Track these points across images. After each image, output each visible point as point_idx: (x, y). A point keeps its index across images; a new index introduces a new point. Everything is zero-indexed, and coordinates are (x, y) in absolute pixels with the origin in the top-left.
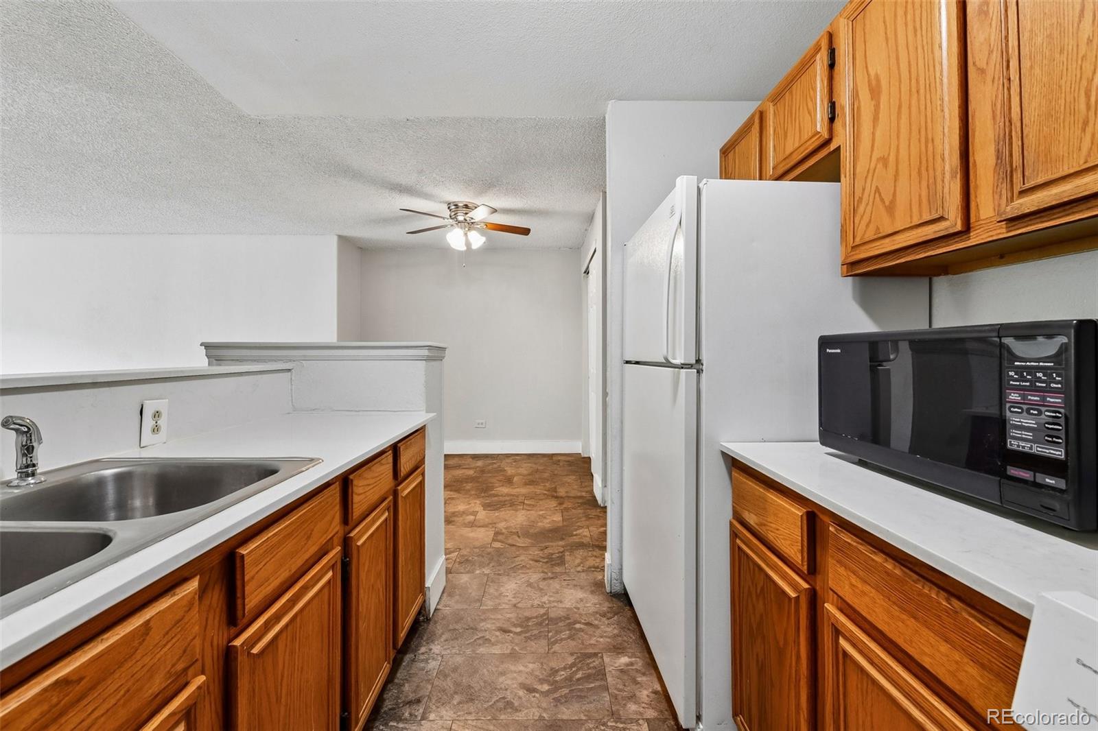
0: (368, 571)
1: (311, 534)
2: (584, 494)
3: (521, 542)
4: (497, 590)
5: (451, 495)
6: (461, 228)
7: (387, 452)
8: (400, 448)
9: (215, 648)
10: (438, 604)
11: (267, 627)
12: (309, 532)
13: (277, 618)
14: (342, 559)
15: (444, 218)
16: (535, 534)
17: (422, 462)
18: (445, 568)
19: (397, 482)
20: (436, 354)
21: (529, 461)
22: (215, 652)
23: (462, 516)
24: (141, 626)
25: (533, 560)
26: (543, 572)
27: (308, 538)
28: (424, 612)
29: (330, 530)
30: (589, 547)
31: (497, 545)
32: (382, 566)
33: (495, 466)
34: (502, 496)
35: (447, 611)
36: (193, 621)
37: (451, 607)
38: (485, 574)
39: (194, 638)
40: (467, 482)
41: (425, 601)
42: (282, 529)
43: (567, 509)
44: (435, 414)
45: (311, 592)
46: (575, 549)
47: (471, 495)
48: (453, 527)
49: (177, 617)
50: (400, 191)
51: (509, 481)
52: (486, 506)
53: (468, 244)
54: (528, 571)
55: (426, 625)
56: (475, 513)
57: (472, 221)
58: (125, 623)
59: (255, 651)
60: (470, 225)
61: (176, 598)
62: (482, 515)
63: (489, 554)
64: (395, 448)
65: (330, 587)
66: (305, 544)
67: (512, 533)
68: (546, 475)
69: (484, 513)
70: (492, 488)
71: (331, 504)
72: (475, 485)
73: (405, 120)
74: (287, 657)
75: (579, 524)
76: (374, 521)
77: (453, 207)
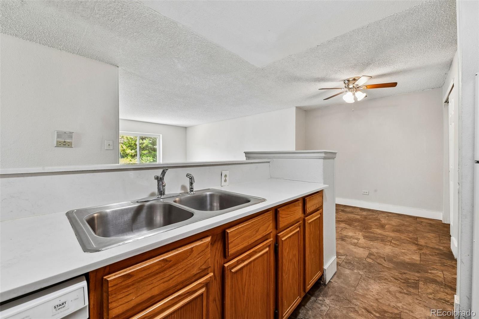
0: (288, 253)
1: (258, 230)
2: (441, 248)
3: (386, 264)
4: (366, 286)
5: (346, 226)
6: (351, 91)
7: (299, 201)
8: (306, 200)
9: (219, 264)
10: (331, 279)
11: (238, 263)
12: (257, 229)
13: (243, 260)
14: (275, 244)
15: (341, 88)
16: (397, 262)
17: (321, 207)
18: (336, 262)
19: (305, 215)
20: (330, 156)
21: (399, 218)
22: (219, 266)
23: (350, 238)
24: (190, 248)
25: (393, 278)
26: (400, 287)
27: (257, 232)
28: (323, 280)
29: (267, 231)
30: (442, 285)
31: (370, 260)
32: (296, 252)
33: (374, 216)
34: (376, 234)
35: (335, 284)
36: (208, 252)
37: (337, 283)
38: (360, 274)
39: (209, 259)
40: (355, 222)
41: (323, 275)
42: (244, 226)
43: (425, 254)
44: (328, 185)
45: (258, 254)
46: (428, 282)
47: (357, 229)
48: (344, 242)
49: (203, 249)
50: (319, 81)
51: (382, 227)
52: (365, 237)
53: (355, 99)
54: (388, 283)
55: (324, 287)
56: (358, 239)
57: (358, 86)
58: (185, 246)
59: (233, 270)
60: (357, 88)
61: (202, 242)
62: (362, 241)
63: (364, 264)
64: (304, 200)
65: (267, 255)
66: (255, 234)
67: (380, 257)
68: (411, 229)
69: (364, 240)
70: (371, 228)
71: (268, 220)
72: (361, 224)
73: (317, 46)
74: (247, 278)
75: (434, 266)
76: (291, 231)
77: (347, 82)
